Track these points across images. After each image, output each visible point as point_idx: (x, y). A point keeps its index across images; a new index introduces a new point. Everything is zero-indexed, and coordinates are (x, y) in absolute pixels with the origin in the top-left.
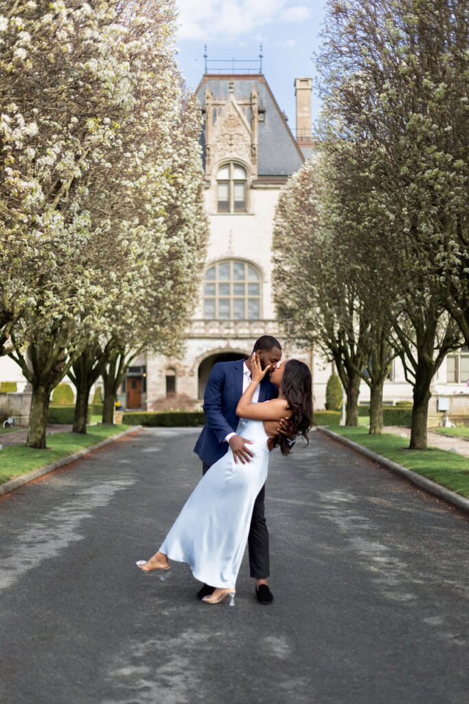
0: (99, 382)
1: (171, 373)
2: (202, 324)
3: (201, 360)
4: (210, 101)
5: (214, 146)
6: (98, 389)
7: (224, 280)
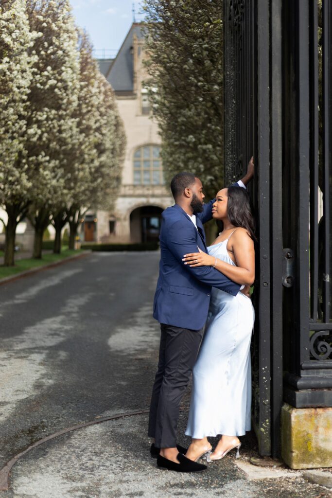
0: (67, 226)
1: (112, 219)
2: (132, 187)
3: (131, 210)
4: (136, 42)
5: (139, 71)
6: (66, 230)
7: (146, 158)
